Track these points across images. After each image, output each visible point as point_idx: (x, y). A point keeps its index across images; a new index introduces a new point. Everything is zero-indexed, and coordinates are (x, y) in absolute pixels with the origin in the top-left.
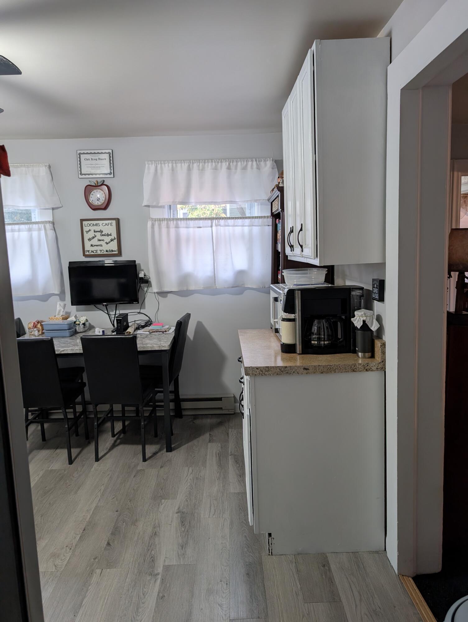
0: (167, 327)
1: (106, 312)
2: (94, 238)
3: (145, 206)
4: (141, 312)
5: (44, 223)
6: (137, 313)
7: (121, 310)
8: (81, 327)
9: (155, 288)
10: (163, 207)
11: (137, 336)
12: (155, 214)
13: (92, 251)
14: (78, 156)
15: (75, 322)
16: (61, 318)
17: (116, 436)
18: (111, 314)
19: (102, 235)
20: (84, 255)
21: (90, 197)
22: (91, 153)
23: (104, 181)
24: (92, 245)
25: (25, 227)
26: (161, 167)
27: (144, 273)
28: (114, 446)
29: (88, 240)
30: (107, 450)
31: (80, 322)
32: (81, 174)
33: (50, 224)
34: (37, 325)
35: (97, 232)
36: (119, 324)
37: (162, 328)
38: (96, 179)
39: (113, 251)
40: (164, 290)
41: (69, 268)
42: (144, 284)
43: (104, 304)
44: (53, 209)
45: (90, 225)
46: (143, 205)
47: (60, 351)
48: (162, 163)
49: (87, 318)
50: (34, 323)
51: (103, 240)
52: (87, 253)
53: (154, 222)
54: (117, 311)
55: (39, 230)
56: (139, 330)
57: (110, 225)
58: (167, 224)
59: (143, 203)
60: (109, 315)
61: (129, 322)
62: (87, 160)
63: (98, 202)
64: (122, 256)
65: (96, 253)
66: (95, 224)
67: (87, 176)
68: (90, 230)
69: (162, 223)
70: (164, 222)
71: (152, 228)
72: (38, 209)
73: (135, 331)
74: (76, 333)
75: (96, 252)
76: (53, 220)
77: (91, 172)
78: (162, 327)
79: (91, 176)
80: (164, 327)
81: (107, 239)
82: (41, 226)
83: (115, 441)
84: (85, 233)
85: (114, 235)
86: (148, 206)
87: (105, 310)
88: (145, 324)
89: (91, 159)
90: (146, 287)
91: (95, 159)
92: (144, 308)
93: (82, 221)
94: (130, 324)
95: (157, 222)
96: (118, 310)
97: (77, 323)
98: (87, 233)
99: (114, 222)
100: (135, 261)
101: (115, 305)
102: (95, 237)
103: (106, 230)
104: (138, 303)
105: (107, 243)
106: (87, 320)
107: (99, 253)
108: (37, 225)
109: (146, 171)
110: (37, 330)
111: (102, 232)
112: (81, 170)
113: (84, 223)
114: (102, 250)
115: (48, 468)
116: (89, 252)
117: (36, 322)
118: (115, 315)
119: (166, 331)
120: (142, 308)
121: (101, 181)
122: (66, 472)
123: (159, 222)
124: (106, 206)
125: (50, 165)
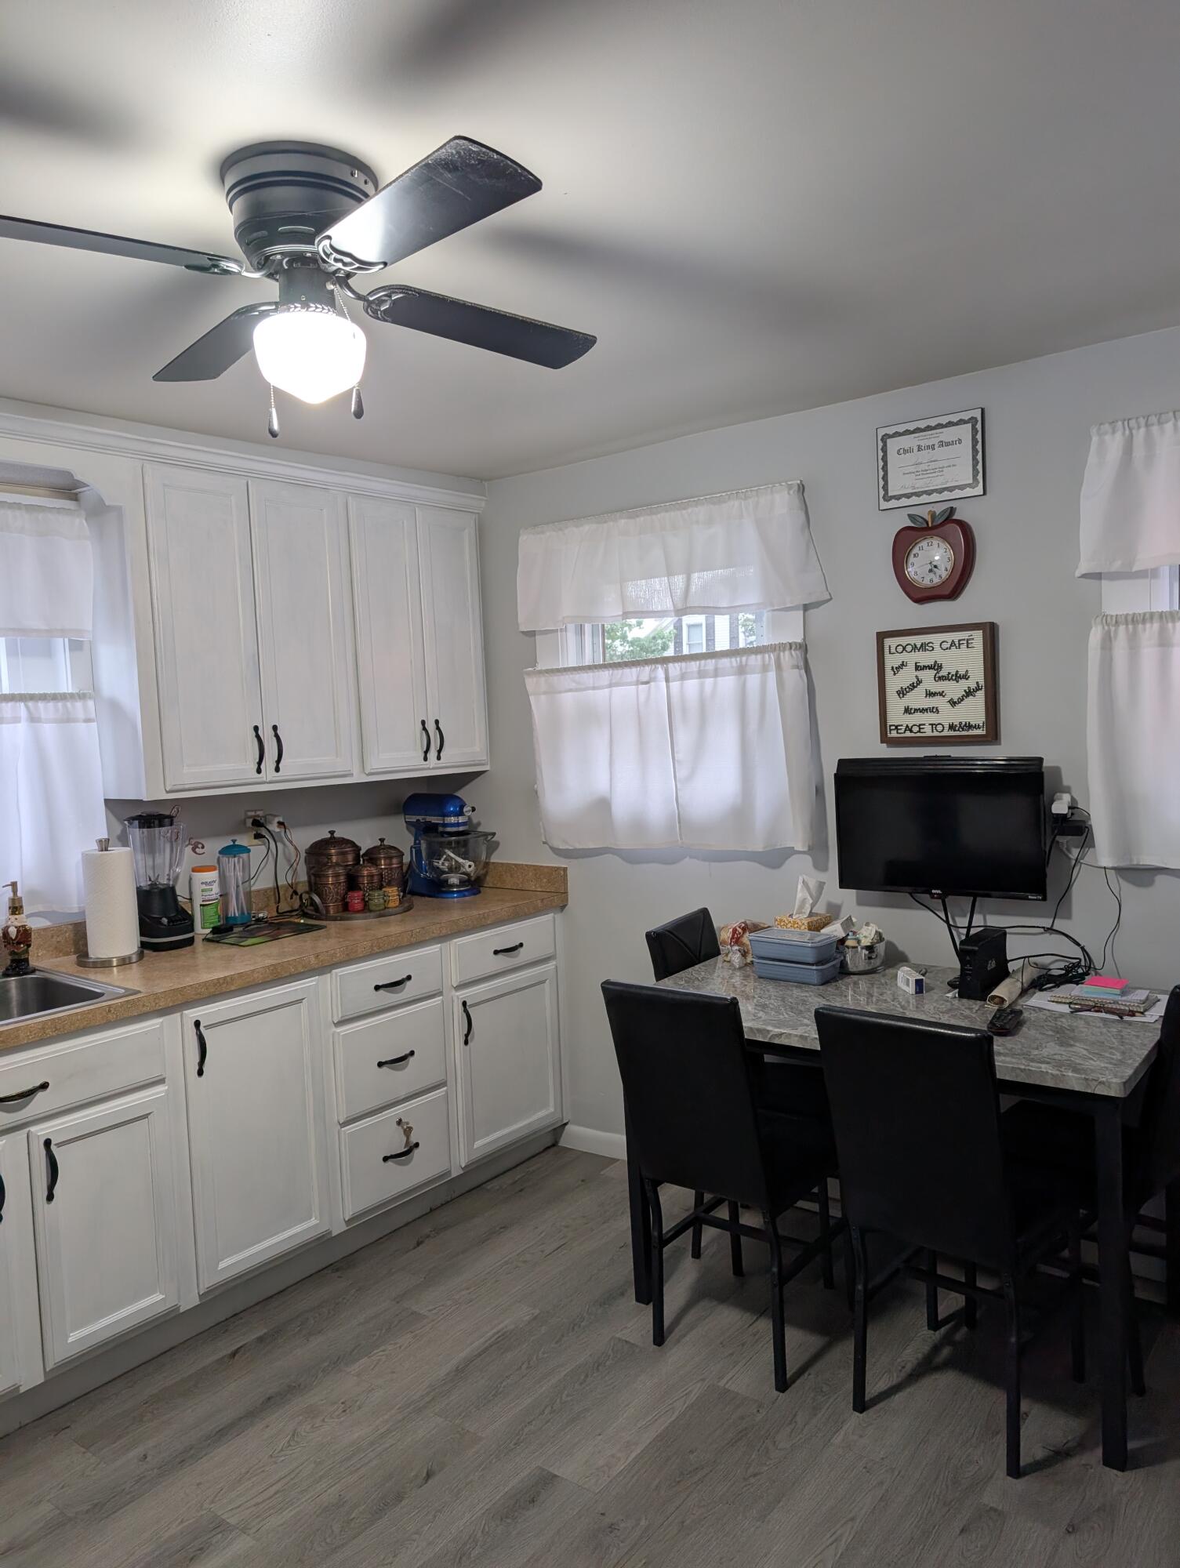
0: (1141, 995)
1: (943, 916)
2: (914, 687)
3: (1084, 576)
4: (1054, 928)
5: (777, 648)
6: (1042, 930)
7: (991, 913)
8: (861, 953)
9: (1104, 852)
10: (1151, 574)
11: (1026, 1014)
12: (1118, 599)
13: (907, 726)
14: (880, 444)
15: (842, 941)
16: (806, 923)
17: (943, 1330)
18: (959, 925)
19: (939, 678)
20: (885, 739)
21: (909, 564)
22: (918, 430)
23: (952, 510)
24: (907, 710)
25: (731, 662)
26: (1149, 437)
27: (1073, 799)
28: (926, 1367)
29: (898, 693)
30: (903, 1375)
31: (859, 941)
32: (887, 498)
33: (793, 652)
34: (742, 936)
35: (924, 668)
36: (968, 967)
37: (1120, 998)
38: (930, 508)
39: (970, 727)
40: (1141, 863)
41: (838, 778)
42: (1070, 837)
43: (933, 891)
44: (806, 608)
45: (904, 649)
46: (1078, 574)
47: (769, 1036)
48: (1149, 422)
49: (880, 930)
50: (735, 931)
51: (941, 694)
52: (894, 734)
53: (1113, 629)
54: (976, 917)
55: (765, 669)
56: (1041, 990)
57: (964, 647)
58: (1163, 631)
59: (1077, 567)
60: (949, 926)
61: (1008, 958)
62: (906, 452)
63: (932, 575)
64: (1000, 744)
65: (919, 735)
66: (919, 646)
67: (904, 502)
68: (903, 665)
69: (1145, 630)
70: (1148, 625)
71: (1103, 648)
72: (768, 611)
73: (1024, 992)
74: (842, 973)
75: (919, 732)
76: (804, 639)
77: (914, 488)
78: (1123, 994)
79: (914, 500)
80: (1129, 997)
81: (955, 689)
82: (770, 658)
83: (936, 1349)
84: (889, 673)
85: (978, 676)
86: (1098, 576)
87: (938, 910)
88: (1064, 972)
89: (916, 449)
90: (1077, 847)
91: (928, 447)
92: (1068, 916)
93: (881, 637)
94: (1011, 967)
95: (1122, 628)
96: (980, 913)
97: (850, 943)
98: (895, 674)
99: (978, 637)
100: (1041, 760)
101: (972, 898)
102: (918, 684)
103: (952, 661)
104: (1044, 899)
105: (953, 703)
106: (880, 937)
107: (928, 731)
108: (759, 657)
109: (1092, 459)
110: (739, 950)
111: (940, 667)
112: (885, 488)
113: (888, 642)
114: (936, 723)
115: (721, 1378)
116: (899, 731)
117: (740, 927)
118: (969, 927)
119: (1132, 1014)
120: (1057, 916)
121: (944, 512)
122: (759, 1417)
123: (1130, 627)
124: (954, 587)
125: (804, 483)
